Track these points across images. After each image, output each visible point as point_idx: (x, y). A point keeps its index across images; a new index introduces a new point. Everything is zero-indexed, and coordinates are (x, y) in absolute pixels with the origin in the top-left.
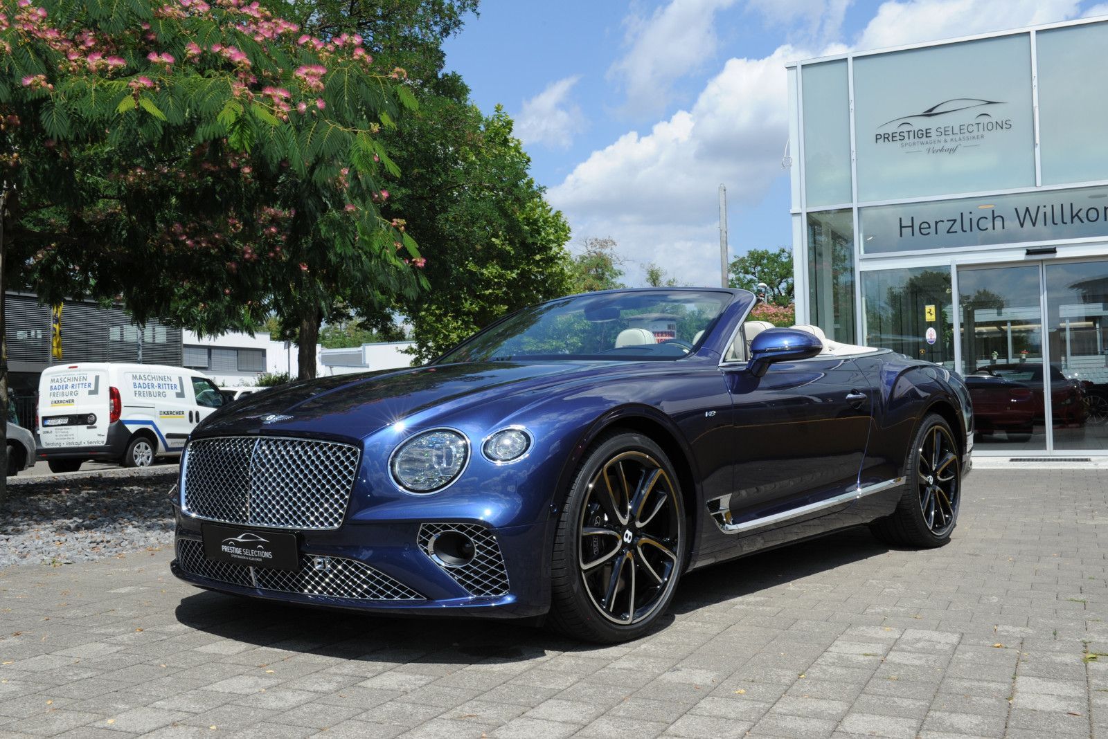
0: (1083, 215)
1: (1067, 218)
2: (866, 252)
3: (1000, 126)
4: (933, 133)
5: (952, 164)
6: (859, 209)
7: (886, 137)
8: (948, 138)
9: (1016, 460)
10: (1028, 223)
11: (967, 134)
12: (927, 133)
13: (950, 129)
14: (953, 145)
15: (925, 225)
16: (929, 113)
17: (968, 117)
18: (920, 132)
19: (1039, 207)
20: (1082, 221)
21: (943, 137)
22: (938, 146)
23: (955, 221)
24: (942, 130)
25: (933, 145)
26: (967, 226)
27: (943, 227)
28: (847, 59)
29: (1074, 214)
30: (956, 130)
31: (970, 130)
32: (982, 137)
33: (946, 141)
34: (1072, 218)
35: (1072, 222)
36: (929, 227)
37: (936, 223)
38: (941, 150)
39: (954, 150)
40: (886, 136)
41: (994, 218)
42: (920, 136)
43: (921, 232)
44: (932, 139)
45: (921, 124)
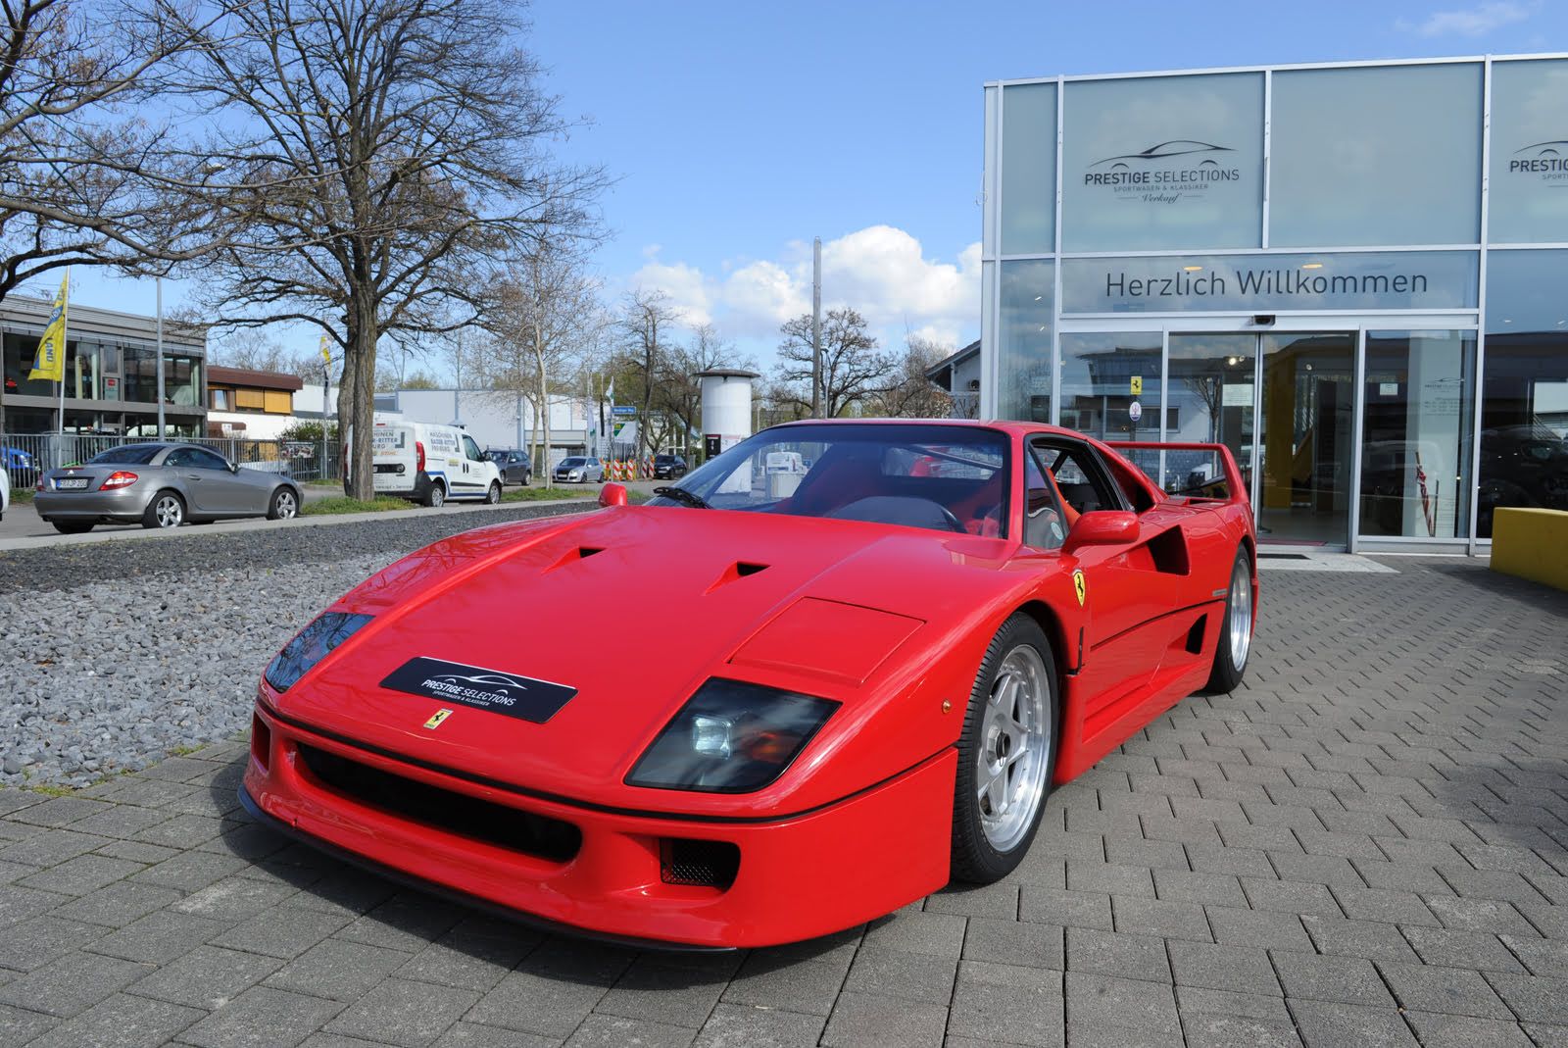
0: (1309, 284)
1: (1293, 287)
2: (1064, 312)
3: (1225, 175)
4: (1152, 179)
5: (1171, 216)
6: (1062, 259)
7: (1098, 179)
8: (1168, 185)
10: (1250, 288)
11: (1189, 182)
12: (1144, 177)
13: (1171, 175)
14: (1173, 194)
15: (1136, 284)
16: (1148, 155)
17: (1191, 163)
18: (1137, 176)
19: (1263, 272)
20: (1308, 292)
21: (1161, 185)
22: (1155, 194)
23: (1170, 281)
24: (1162, 175)
25: (1150, 192)
26: (1183, 289)
27: (1156, 288)
28: (1057, 83)
29: (1300, 283)
30: (1178, 177)
31: (1193, 178)
32: (1206, 186)
33: (1165, 188)
34: (1298, 287)
35: (1298, 291)
36: (1141, 287)
37: (1149, 282)
38: (1159, 199)
39: (1174, 199)
40: (1098, 177)
41: (1213, 281)
42: (1136, 180)
43: (1131, 292)
44: (1150, 185)
45: (1138, 166)
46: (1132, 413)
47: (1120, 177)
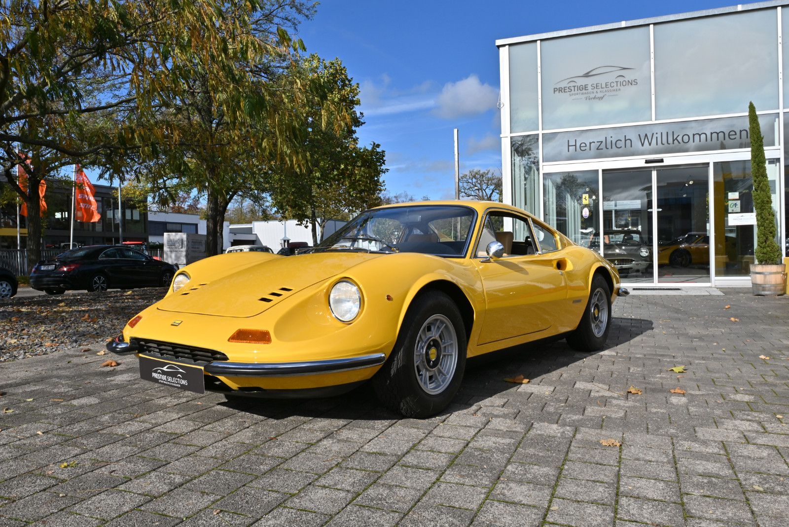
1: (670, 140)
2: (546, 161)
3: (630, 83)
4: (590, 88)
5: (601, 107)
6: (542, 134)
7: (560, 90)
8: (599, 91)
9: (637, 289)
10: (646, 143)
11: (610, 88)
12: (585, 88)
13: (600, 85)
14: (601, 95)
15: (583, 145)
16: (587, 75)
17: (611, 78)
18: (581, 87)
19: (653, 134)
20: (679, 143)
21: (595, 90)
22: (592, 96)
23: (602, 142)
24: (595, 85)
25: (588, 95)
26: (609, 146)
27: (594, 146)
28: (536, 40)
29: (675, 138)
30: (604, 86)
31: (612, 86)
32: (620, 90)
33: (597, 92)
34: (674, 140)
35: (673, 143)
36: (586, 146)
37: (590, 143)
38: (594, 98)
39: (602, 98)
41: (626, 141)
42: (581, 89)
43: (581, 149)
44: (589, 91)
45: (582, 82)
46: (584, 214)
47: (573, 88)
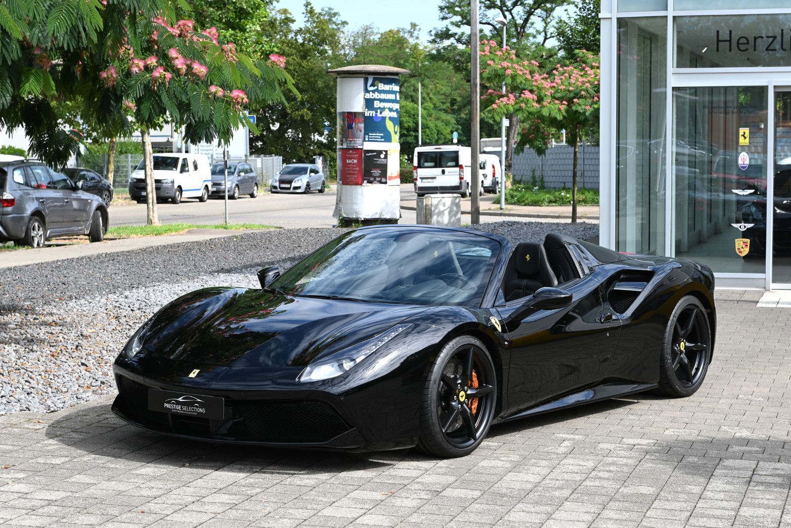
2: (679, 65)
6: (674, 17)
15: (743, 41)
23: (775, 37)
26: (787, 46)
27: (762, 45)
36: (748, 43)
37: (755, 39)
43: (738, 47)
46: (740, 162)
